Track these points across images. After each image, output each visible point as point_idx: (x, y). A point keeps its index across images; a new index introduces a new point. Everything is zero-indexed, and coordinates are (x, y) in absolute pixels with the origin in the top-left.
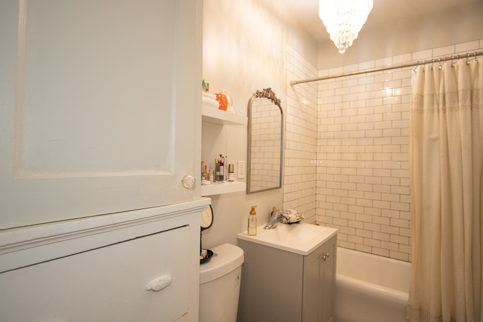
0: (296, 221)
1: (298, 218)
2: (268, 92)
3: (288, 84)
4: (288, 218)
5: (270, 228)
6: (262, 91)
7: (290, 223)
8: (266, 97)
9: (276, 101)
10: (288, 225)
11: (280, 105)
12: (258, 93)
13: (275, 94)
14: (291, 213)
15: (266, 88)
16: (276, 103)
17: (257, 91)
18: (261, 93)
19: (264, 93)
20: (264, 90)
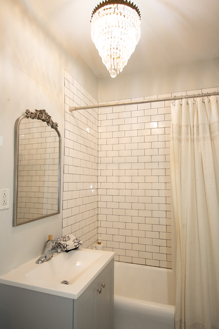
0: (74, 247)
1: (76, 244)
2: (42, 113)
3: (67, 110)
4: (65, 246)
5: (43, 262)
6: (34, 111)
7: (67, 251)
8: (39, 118)
9: (52, 125)
10: (65, 253)
11: (57, 129)
12: (28, 112)
13: (50, 117)
14: (69, 239)
15: (39, 109)
16: (52, 127)
17: (27, 110)
18: (32, 113)
19: (36, 114)
20: (36, 110)
